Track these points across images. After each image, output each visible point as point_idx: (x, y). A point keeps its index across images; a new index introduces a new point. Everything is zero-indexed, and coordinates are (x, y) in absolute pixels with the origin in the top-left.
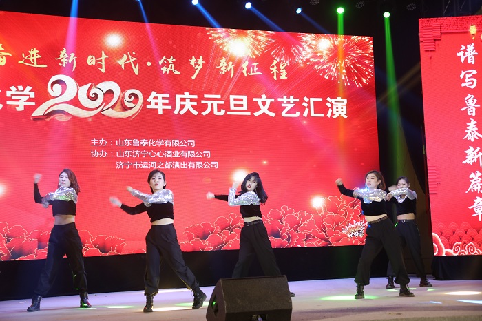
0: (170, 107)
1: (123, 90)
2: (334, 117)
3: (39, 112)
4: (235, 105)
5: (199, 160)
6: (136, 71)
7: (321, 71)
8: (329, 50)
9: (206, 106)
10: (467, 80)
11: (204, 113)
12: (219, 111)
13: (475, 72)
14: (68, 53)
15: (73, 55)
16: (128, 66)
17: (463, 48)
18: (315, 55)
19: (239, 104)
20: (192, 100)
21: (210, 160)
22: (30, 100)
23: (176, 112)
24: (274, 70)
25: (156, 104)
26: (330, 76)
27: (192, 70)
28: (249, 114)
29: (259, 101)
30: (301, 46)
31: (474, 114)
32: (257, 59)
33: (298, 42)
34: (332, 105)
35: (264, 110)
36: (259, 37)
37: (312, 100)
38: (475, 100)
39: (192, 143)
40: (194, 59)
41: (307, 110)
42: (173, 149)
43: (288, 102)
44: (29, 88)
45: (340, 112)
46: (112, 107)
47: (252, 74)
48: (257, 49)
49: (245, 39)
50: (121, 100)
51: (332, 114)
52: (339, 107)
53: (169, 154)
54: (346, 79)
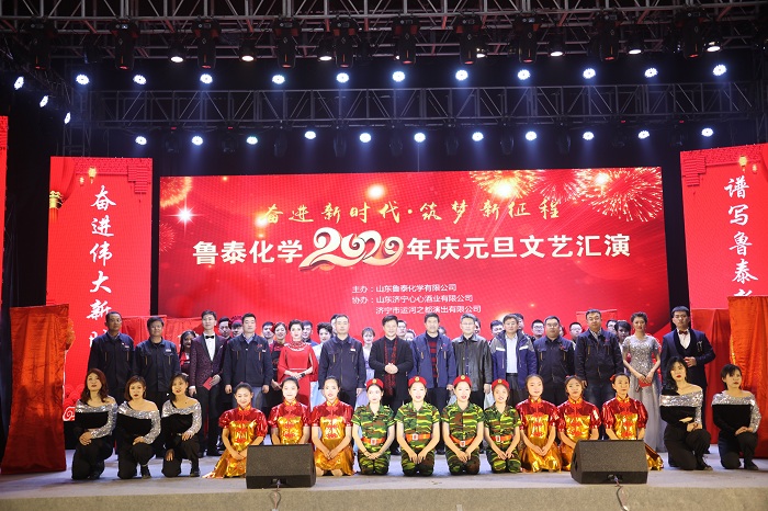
0: (430, 253)
1: (384, 238)
2: (614, 255)
3: (306, 263)
4: (500, 248)
5: (460, 304)
6: (397, 219)
7: (598, 207)
8: (608, 184)
9: (468, 250)
10: (736, 216)
11: (467, 257)
12: (482, 253)
13: (746, 207)
14: (333, 207)
15: (337, 208)
16: (389, 215)
17: (732, 181)
18: (591, 191)
19: (504, 247)
20: (453, 244)
21: (472, 304)
22: (298, 252)
23: (437, 257)
24: (544, 209)
25: (417, 250)
26: (609, 212)
27: (454, 214)
28: (515, 255)
29: (527, 241)
30: (575, 182)
31: (745, 254)
32: (525, 199)
33: (572, 179)
34: (612, 242)
35: (532, 251)
36: (527, 177)
37: (588, 238)
38: (747, 238)
39: (453, 287)
40: (456, 203)
41: (581, 249)
42: (433, 294)
43: (560, 241)
44: (297, 242)
45: (621, 250)
46: (373, 255)
47: (519, 214)
48: (525, 189)
49: (511, 179)
50: (382, 248)
51: (612, 252)
52: (620, 245)
53: (429, 298)
54: (628, 214)
